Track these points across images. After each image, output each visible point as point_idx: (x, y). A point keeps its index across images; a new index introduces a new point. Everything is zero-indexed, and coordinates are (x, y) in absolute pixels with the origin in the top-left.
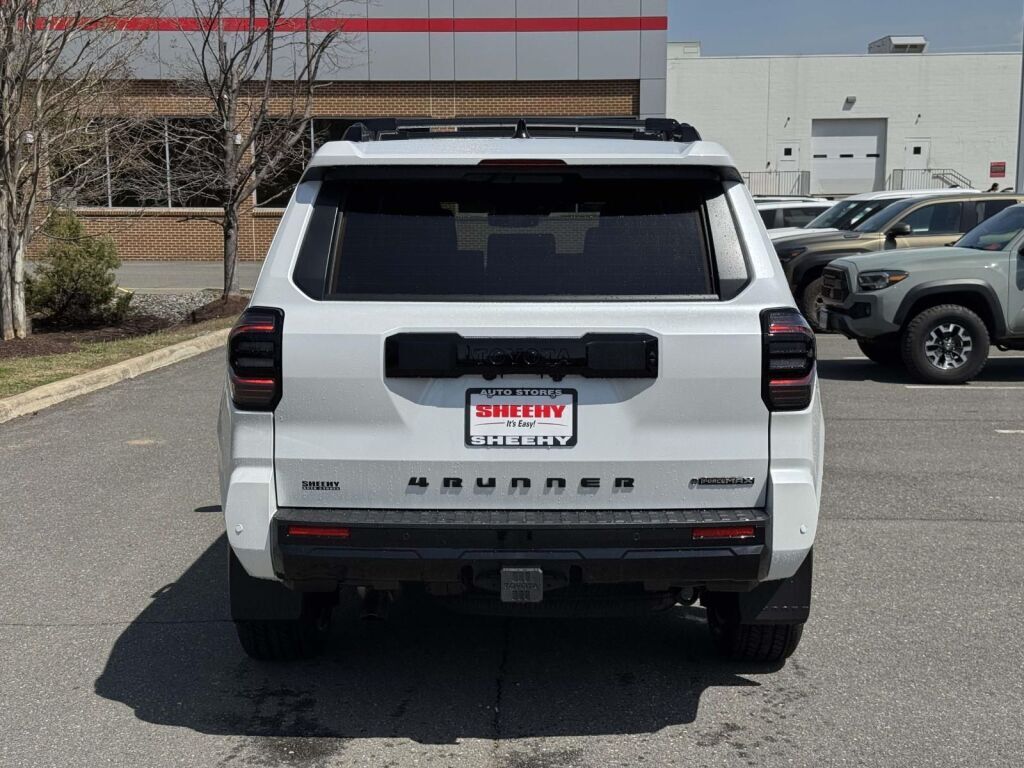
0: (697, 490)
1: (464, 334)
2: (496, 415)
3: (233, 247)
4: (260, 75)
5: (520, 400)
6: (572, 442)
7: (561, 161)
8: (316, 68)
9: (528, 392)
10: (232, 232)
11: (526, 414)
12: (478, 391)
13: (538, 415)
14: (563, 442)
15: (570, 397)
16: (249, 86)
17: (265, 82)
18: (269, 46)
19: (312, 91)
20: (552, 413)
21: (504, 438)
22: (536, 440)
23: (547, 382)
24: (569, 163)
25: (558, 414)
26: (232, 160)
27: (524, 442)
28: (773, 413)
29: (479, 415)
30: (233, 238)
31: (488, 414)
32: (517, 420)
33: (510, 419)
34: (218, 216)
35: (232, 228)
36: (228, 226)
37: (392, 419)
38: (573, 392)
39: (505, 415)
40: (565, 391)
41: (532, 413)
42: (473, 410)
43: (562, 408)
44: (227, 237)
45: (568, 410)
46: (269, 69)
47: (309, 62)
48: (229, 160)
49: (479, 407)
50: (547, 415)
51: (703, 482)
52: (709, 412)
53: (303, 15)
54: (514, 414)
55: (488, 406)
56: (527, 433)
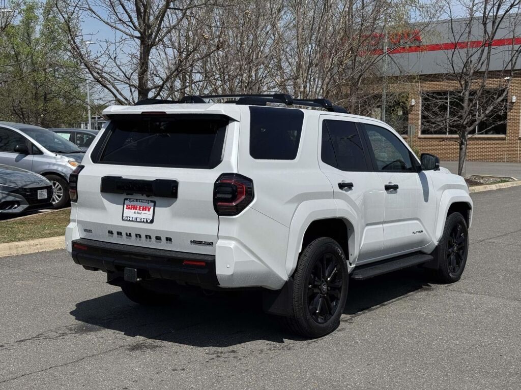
0: (193, 246)
1: (124, 177)
2: (131, 209)
3: (464, 154)
4: (483, 69)
5: (138, 204)
6: (152, 221)
7: (165, 112)
8: (515, 62)
9: (141, 201)
10: (463, 146)
11: (139, 210)
12: (127, 199)
13: (143, 210)
14: (149, 221)
15: (153, 204)
16: (478, 74)
17: (485, 72)
18: (489, 53)
19: (512, 74)
20: (147, 210)
21: (132, 218)
22: (141, 220)
23: (144, 197)
24: (167, 113)
25: (149, 211)
26: (466, 111)
27: (138, 220)
28: (220, 216)
29: (127, 208)
30: (464, 150)
31: (129, 209)
32: (137, 211)
33: (135, 211)
34: (456, 139)
35: (464, 144)
36: (462, 144)
37: (103, 208)
38: (154, 202)
39: (134, 209)
40: (152, 201)
41: (141, 209)
42: (125, 206)
43: (150, 208)
44: (461, 149)
45: (152, 208)
46: (488, 64)
47: (512, 58)
48: (464, 110)
49: (127, 206)
50: (146, 210)
51: (195, 242)
52: (194, 214)
53: (511, 37)
54: (136, 209)
55: (129, 205)
56: (139, 216)
